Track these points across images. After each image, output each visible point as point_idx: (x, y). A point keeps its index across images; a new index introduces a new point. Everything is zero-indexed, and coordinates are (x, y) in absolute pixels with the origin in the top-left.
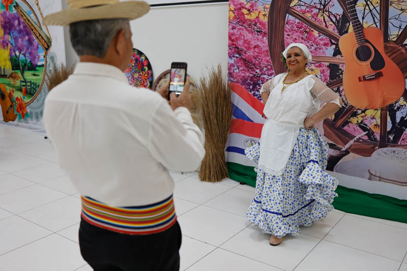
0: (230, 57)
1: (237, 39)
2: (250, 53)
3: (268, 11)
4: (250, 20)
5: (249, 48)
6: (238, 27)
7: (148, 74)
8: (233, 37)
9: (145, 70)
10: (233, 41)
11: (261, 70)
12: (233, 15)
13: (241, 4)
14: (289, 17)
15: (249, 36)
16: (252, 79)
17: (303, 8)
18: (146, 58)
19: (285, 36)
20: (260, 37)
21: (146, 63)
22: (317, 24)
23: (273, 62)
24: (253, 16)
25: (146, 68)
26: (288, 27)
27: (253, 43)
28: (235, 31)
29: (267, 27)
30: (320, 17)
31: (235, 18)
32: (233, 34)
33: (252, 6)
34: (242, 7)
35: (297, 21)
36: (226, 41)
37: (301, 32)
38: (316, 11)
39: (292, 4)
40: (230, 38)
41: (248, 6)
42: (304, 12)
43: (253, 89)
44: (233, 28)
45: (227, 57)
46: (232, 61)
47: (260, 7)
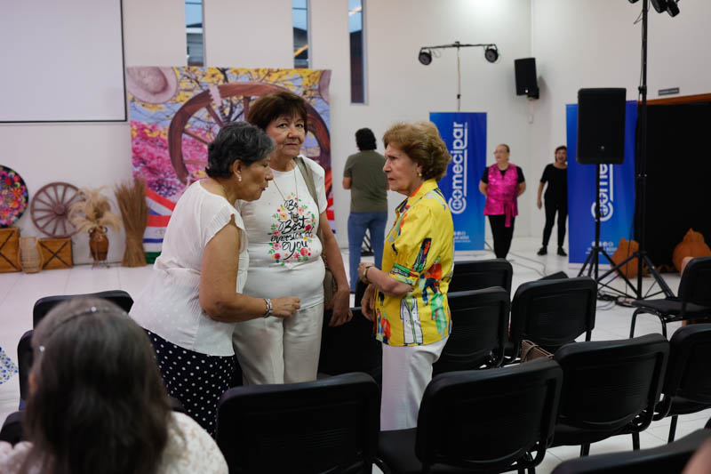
0: (135, 165)
1: (140, 152)
2: (154, 162)
3: (167, 132)
4: (152, 138)
5: (152, 159)
6: (141, 142)
7: (22, 189)
8: (138, 151)
9: (16, 186)
10: (137, 153)
11: (165, 174)
12: (135, 134)
13: (143, 125)
14: (184, 136)
15: (151, 150)
16: (157, 182)
17: (195, 130)
18: (16, 174)
19: (183, 148)
20: (162, 150)
21: (16, 179)
22: (205, 140)
23: (175, 168)
24: (155, 135)
25: (18, 184)
26: (184, 143)
27: (156, 155)
28: (139, 146)
29: (167, 142)
30: (208, 136)
31: (138, 136)
32: (137, 149)
33: (153, 127)
34: (144, 127)
35: (191, 138)
36: (131, 154)
37: (195, 146)
38: (204, 132)
39: (187, 127)
40: (134, 150)
41: (150, 127)
42: (196, 133)
43: (159, 190)
44: (137, 143)
45: (133, 166)
46: (138, 169)
47: (160, 128)
